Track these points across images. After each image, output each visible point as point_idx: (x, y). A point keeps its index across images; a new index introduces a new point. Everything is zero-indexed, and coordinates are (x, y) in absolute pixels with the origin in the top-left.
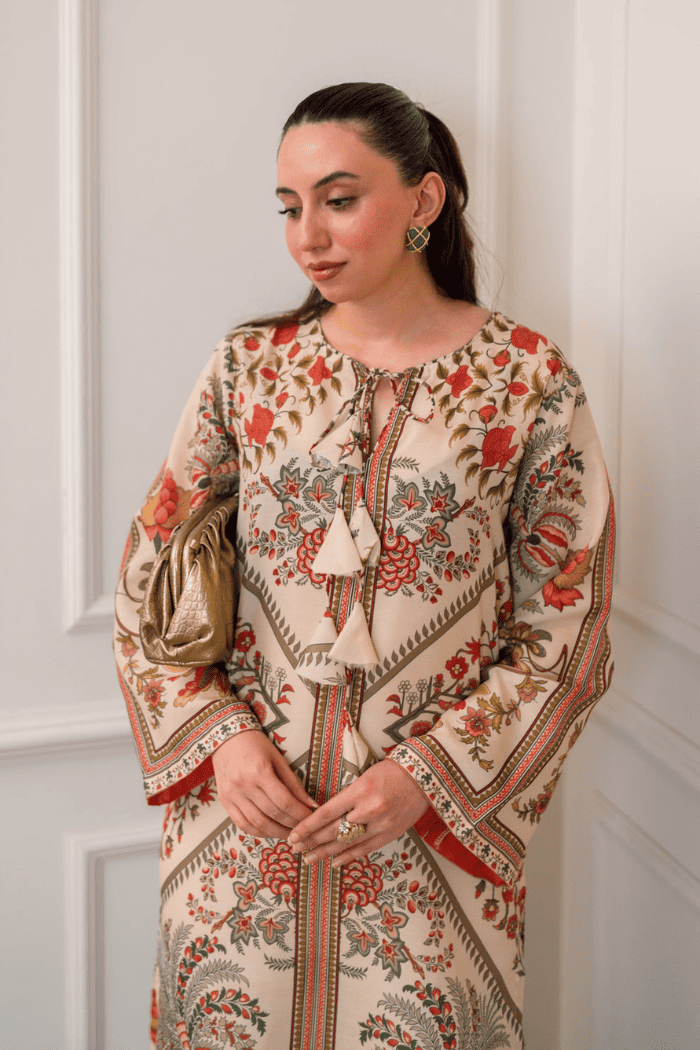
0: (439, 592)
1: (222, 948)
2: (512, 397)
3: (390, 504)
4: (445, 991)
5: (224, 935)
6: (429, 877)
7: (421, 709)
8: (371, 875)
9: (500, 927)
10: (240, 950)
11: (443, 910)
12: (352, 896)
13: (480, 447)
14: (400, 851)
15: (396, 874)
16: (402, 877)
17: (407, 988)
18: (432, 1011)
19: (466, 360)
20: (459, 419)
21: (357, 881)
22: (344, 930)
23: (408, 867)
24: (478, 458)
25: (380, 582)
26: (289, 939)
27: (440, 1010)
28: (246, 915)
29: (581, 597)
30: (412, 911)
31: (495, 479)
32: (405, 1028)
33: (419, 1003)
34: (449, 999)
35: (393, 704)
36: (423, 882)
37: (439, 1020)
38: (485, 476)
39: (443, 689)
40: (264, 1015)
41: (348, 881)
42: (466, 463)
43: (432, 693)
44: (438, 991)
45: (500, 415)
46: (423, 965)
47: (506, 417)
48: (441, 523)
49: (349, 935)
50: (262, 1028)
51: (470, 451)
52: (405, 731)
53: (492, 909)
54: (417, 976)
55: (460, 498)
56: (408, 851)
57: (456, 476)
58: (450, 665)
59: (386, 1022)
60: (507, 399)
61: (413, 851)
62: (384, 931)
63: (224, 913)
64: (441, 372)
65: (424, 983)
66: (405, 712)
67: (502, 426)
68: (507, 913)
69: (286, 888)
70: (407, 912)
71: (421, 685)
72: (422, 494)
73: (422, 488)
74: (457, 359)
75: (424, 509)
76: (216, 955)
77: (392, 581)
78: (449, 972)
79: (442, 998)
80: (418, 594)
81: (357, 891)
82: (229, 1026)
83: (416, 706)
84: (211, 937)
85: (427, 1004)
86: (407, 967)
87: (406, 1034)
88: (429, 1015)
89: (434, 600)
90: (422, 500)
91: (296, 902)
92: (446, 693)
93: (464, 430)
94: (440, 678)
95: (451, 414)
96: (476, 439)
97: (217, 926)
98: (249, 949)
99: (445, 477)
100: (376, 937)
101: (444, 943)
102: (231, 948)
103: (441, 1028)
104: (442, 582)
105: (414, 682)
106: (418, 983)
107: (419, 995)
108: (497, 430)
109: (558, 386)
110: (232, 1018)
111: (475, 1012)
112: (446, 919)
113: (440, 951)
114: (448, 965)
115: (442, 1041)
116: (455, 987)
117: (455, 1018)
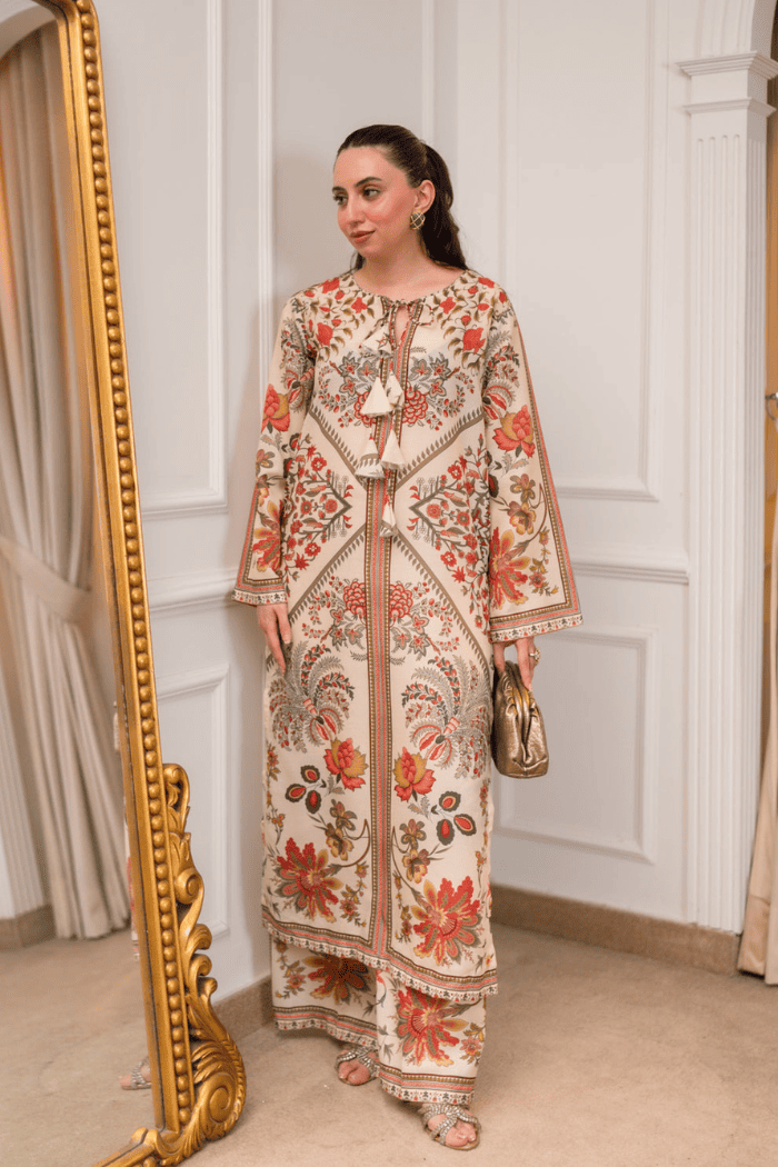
0: (440, 423)
1: (327, 649)
2: (480, 312)
3: (410, 372)
4: (452, 662)
5: (328, 641)
6: (441, 597)
7: (432, 496)
8: (405, 597)
10: (338, 649)
11: (451, 617)
12: (395, 612)
13: (461, 338)
14: (422, 581)
15: (420, 595)
16: (424, 596)
17: (430, 662)
18: (446, 673)
19: (451, 294)
20: (449, 324)
21: (398, 602)
22: (392, 635)
23: (427, 590)
24: (461, 345)
25: (405, 419)
27: (450, 674)
28: (339, 628)
30: (431, 616)
31: (472, 358)
32: (430, 686)
33: (438, 669)
34: (455, 667)
35: (413, 492)
36: (437, 599)
37: (450, 679)
38: (466, 356)
39: (446, 485)
40: (353, 687)
41: (393, 603)
42: (454, 348)
43: (439, 486)
44: (448, 662)
45: (473, 322)
46: (439, 647)
47: (477, 323)
48: (440, 381)
49: (395, 639)
50: (352, 695)
51: (456, 341)
52: (423, 509)
53: (479, 621)
54: (436, 654)
55: (452, 366)
56: (427, 581)
57: (449, 355)
58: (451, 470)
59: (416, 686)
60: (477, 313)
61: (430, 582)
62: (415, 630)
63: (327, 628)
64: (436, 301)
65: (440, 658)
66: (422, 497)
67: (475, 328)
69: (359, 610)
70: (428, 616)
71: (431, 481)
72: (429, 365)
73: (429, 362)
74: (446, 293)
75: (429, 374)
76: (325, 655)
77: (412, 418)
78: (455, 652)
79: (451, 666)
80: (427, 425)
81: (398, 609)
82: (336, 694)
83: (428, 494)
84: (321, 645)
85: (443, 669)
86: (430, 650)
87: (431, 690)
88: (444, 676)
89: (437, 429)
90: (429, 369)
91: (365, 618)
92: (449, 488)
93: (452, 329)
94: (444, 478)
95: (444, 322)
96: (459, 334)
97: (324, 638)
98: (342, 648)
99: (442, 355)
100: (409, 636)
101: (452, 636)
102: (333, 649)
103: (451, 684)
104: (442, 417)
105: (426, 479)
106: (437, 658)
107: (438, 665)
108: (470, 331)
109: (505, 309)
110: (338, 690)
111: (473, 679)
112: (454, 622)
113: (449, 639)
114: (455, 648)
115: (452, 692)
116: (459, 661)
117: (459, 679)
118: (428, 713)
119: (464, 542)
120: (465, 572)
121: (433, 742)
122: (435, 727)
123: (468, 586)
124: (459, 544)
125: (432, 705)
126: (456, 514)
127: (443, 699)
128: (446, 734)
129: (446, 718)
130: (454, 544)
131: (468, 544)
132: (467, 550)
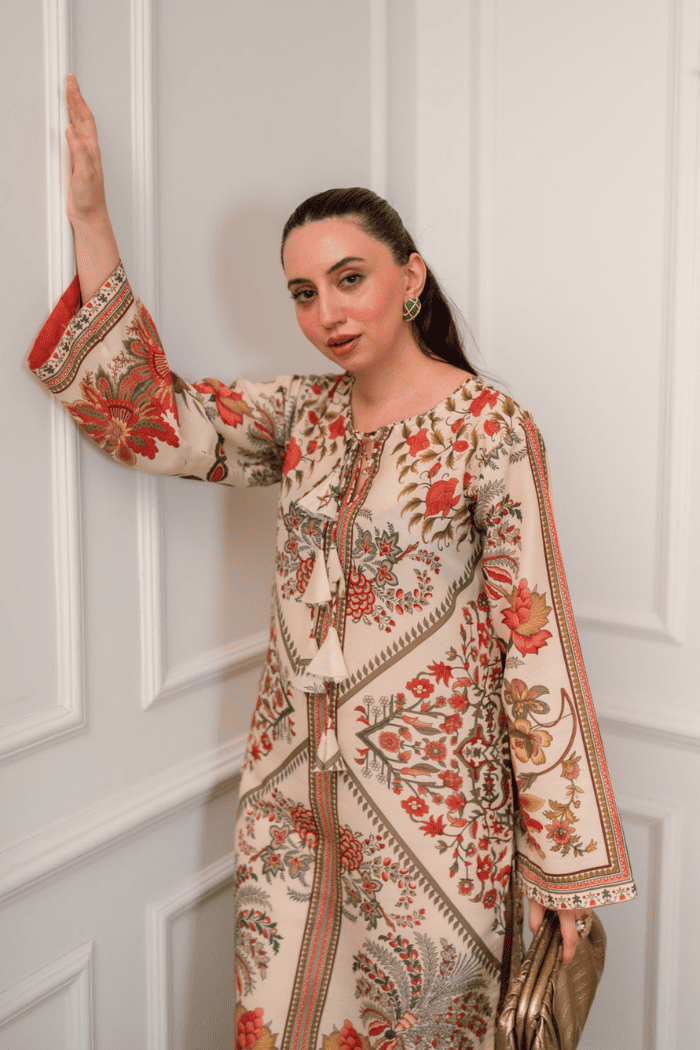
0: (392, 623)
1: (254, 877)
2: (456, 454)
3: (354, 546)
4: (412, 941)
5: (257, 867)
6: (401, 856)
7: (386, 722)
8: (355, 847)
9: (477, 899)
10: (269, 880)
11: (415, 883)
13: (424, 499)
14: (376, 834)
15: (373, 851)
16: (377, 854)
17: (381, 937)
18: (402, 956)
19: (427, 424)
20: (410, 478)
21: (347, 850)
23: (382, 846)
24: (422, 508)
25: (349, 610)
26: (309, 876)
27: (408, 955)
28: (277, 852)
29: (549, 635)
30: (385, 880)
31: (440, 525)
32: (380, 967)
33: (391, 950)
34: (416, 947)
35: (359, 714)
36: (395, 859)
37: (407, 963)
38: (429, 523)
39: (405, 707)
40: (279, 937)
41: (343, 848)
42: (410, 514)
43: (395, 709)
44: (406, 941)
45: (444, 469)
46: (394, 922)
47: (449, 471)
48: (388, 565)
49: (346, 890)
50: (276, 948)
51: (416, 502)
52: (374, 738)
53: (467, 886)
54: (390, 930)
55: (403, 544)
56: (381, 834)
57: (401, 526)
58: (411, 686)
59: (368, 960)
60: (451, 456)
61: (386, 835)
62: (365, 892)
63: (259, 849)
64: (406, 432)
65: (395, 935)
66: (372, 722)
67: (446, 479)
68: (483, 888)
69: (311, 836)
70: (381, 880)
71: (383, 701)
72: (374, 540)
73: (374, 536)
74: (420, 423)
75: (375, 552)
76: (250, 882)
77: (356, 611)
78: (416, 928)
79: (410, 947)
80: (375, 624)
81: (348, 858)
82: (253, 941)
83: (380, 718)
84: (248, 866)
85: (397, 950)
86: (381, 922)
87: (381, 972)
88: (399, 959)
89: (388, 630)
90: (373, 546)
91: (316, 849)
92: (409, 710)
93: (413, 486)
94: (401, 697)
95: (405, 470)
96: (422, 493)
97: (254, 859)
98: (276, 880)
99: (391, 526)
100: (360, 896)
101: (415, 907)
102: (262, 878)
103: (409, 969)
104: (394, 615)
105: (377, 697)
106: (390, 934)
107: (391, 944)
108: (438, 484)
109: (496, 444)
110: (255, 935)
111: (446, 962)
112: (419, 890)
113: (410, 912)
114: (418, 923)
115: (409, 979)
116: (423, 940)
117: (422, 963)
118: (377, 998)
119: (440, 782)
120: (445, 821)
121: (382, 1035)
122: (385, 1019)
123: (449, 841)
124: (433, 785)
125: (382, 991)
126: (423, 745)
127: (396, 987)
128: (398, 1030)
129: (398, 1011)
130: (423, 787)
131: (446, 784)
132: (447, 793)
